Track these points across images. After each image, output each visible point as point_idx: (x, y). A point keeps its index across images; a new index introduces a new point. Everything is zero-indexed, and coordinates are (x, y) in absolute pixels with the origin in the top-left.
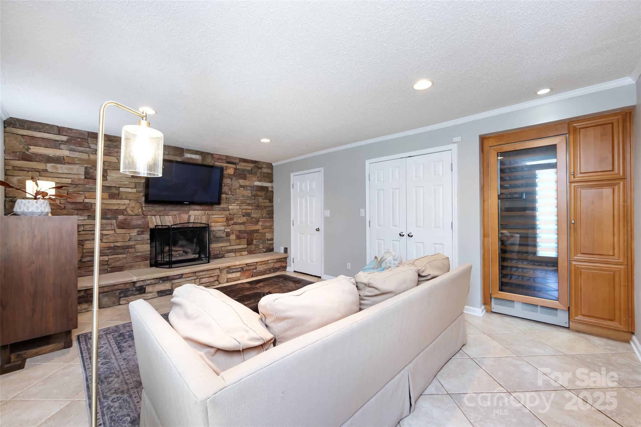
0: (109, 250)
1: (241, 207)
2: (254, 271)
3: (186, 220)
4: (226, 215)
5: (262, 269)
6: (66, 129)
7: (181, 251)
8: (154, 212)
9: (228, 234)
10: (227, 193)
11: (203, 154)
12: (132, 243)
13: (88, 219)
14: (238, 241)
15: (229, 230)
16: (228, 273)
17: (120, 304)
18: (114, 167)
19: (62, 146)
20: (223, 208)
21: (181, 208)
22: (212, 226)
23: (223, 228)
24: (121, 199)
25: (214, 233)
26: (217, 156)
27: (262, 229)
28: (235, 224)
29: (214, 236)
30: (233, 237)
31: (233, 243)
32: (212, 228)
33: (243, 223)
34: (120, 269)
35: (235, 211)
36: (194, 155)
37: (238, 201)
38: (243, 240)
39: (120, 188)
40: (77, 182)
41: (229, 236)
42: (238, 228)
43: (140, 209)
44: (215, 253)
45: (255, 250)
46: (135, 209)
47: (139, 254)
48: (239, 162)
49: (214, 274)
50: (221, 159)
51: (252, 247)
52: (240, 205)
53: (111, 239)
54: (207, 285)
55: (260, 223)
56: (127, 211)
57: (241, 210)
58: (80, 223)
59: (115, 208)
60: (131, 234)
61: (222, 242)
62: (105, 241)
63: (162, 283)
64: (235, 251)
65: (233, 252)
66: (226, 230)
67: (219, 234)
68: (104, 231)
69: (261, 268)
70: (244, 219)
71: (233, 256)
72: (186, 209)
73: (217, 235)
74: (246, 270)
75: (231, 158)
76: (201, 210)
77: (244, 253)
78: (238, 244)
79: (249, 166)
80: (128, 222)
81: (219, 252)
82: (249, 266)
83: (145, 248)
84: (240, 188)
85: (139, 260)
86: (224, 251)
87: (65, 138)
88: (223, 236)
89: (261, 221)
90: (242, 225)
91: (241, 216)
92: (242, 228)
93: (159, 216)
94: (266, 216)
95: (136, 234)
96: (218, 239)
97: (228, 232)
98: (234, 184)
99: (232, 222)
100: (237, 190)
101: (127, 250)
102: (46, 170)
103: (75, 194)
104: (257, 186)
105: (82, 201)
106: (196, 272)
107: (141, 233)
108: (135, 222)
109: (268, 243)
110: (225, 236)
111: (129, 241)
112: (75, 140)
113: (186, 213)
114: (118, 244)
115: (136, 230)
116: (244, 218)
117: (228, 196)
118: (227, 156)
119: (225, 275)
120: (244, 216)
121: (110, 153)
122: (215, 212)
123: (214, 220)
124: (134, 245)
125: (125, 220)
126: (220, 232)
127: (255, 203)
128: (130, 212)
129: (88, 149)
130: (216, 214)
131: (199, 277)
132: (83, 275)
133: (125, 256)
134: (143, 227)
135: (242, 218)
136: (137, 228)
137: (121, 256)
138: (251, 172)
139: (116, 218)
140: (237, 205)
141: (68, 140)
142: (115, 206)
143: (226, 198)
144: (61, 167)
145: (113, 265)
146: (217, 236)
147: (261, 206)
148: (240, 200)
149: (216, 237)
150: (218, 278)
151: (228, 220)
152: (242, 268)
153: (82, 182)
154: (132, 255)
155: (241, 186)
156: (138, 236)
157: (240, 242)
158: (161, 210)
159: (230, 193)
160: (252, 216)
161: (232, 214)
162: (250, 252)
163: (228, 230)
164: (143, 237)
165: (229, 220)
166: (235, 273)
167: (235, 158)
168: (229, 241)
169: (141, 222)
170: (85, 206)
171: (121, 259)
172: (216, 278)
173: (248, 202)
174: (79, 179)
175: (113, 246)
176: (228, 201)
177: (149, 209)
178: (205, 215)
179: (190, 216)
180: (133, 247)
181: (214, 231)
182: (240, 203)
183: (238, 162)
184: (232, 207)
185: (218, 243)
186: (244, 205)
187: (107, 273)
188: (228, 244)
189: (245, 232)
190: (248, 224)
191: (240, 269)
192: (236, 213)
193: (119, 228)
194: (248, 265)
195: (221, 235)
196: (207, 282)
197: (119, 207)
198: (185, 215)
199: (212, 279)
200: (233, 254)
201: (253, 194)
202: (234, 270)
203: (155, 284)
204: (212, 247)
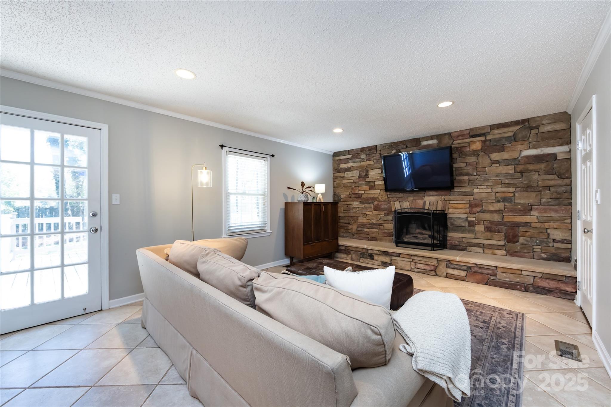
0: (369, 225)
1: (494, 190)
2: (492, 278)
3: (421, 206)
4: (469, 201)
5: (508, 279)
6: (351, 150)
7: (427, 234)
8: (395, 198)
9: (472, 224)
10: (470, 174)
11: (439, 137)
12: (381, 222)
13: (360, 204)
14: (488, 234)
15: (474, 219)
16: (448, 267)
17: (360, 262)
18: (372, 168)
19: (350, 161)
20: (464, 193)
21: (417, 194)
22: (449, 213)
23: (465, 216)
24: (376, 189)
25: (452, 220)
26: (457, 134)
27: (538, 222)
28: (483, 212)
29: (452, 224)
30: (480, 228)
31: (478, 235)
32: (450, 214)
33: (497, 212)
34: (375, 239)
35: (484, 195)
36: (431, 141)
37: (488, 182)
38: (496, 233)
39: (375, 182)
40: (356, 181)
41: (474, 226)
42: (488, 217)
43: (386, 196)
44: (453, 243)
45: (520, 252)
46: (383, 197)
47: (386, 231)
48: (491, 130)
49: (431, 263)
50: (462, 136)
51: (517, 247)
52: (492, 187)
53: (371, 218)
54: (423, 272)
55: (534, 213)
56: (379, 198)
57: (493, 194)
58: (357, 206)
59: (372, 196)
60: (381, 215)
61: (463, 232)
62: (368, 219)
63: (384, 256)
64: (483, 246)
65: (479, 247)
66: (469, 219)
67: (458, 223)
68: (367, 212)
69: (506, 278)
70: (499, 206)
71: (479, 251)
72: (421, 195)
73: (455, 223)
74: (476, 272)
75: (477, 130)
76: (436, 196)
77: (498, 252)
78: (489, 238)
79: (509, 132)
80: (379, 206)
81: (459, 243)
82: (480, 268)
83: (390, 227)
84: (493, 165)
85: (385, 235)
86: (465, 244)
87: (350, 156)
88: (463, 225)
89: (537, 209)
90: (495, 214)
91: (494, 201)
92: (496, 217)
93: (399, 202)
94: (549, 202)
95: (383, 215)
96: (458, 228)
97: (473, 221)
98: (480, 162)
99: (478, 209)
100: (487, 168)
101: (379, 226)
102: (344, 177)
103: (355, 189)
104: (527, 157)
105: (357, 193)
106: (411, 255)
107: (387, 215)
108: (383, 207)
109: (553, 246)
110: (467, 225)
111: (380, 220)
112: (354, 156)
113: (422, 199)
114: (374, 222)
115: (383, 213)
116: (499, 204)
117: (471, 178)
118: (470, 129)
119: (443, 268)
120: (499, 201)
121: (370, 158)
122: (454, 197)
123: (452, 207)
124: (383, 224)
125: (378, 204)
126: (459, 221)
127: (522, 182)
128: (381, 199)
129: (360, 159)
130: (455, 200)
131: (414, 261)
132: (358, 238)
133: (377, 230)
134: (388, 210)
135: (495, 205)
136: (384, 211)
137: (375, 230)
138: (514, 138)
139: (373, 203)
140: (487, 188)
141: (352, 156)
142: (372, 194)
143: (469, 180)
144: (350, 173)
145: (371, 235)
146: (456, 225)
147: (538, 186)
148: (491, 181)
149: (454, 225)
150: (436, 269)
151: (471, 206)
152: (470, 268)
153: (357, 181)
154: (382, 231)
155: (493, 162)
156: (385, 217)
157: (492, 236)
158: (400, 196)
159: (475, 174)
160: (516, 201)
161: (478, 199)
162: (511, 253)
163: (472, 218)
164: (388, 218)
165: (473, 207)
166: (458, 270)
167: (484, 128)
168: (474, 232)
169: (387, 206)
170: (359, 196)
171: (375, 232)
172: (432, 268)
173: (507, 181)
174: (356, 179)
175: (371, 222)
176: (472, 183)
177: (392, 196)
178: (441, 200)
179: (425, 202)
180: (382, 225)
181: (451, 218)
182: (491, 184)
183: (489, 131)
184: (479, 191)
185: (457, 232)
186: (500, 186)
187: (368, 240)
188: (473, 236)
189: (502, 223)
190: (508, 213)
191: (465, 268)
192: (485, 198)
193: (375, 211)
194: (479, 266)
195: (461, 224)
196: (423, 268)
197: (375, 195)
198: (420, 201)
199: (428, 268)
200: (480, 250)
201: (518, 170)
202: (456, 267)
203: (379, 255)
204: (450, 236)
